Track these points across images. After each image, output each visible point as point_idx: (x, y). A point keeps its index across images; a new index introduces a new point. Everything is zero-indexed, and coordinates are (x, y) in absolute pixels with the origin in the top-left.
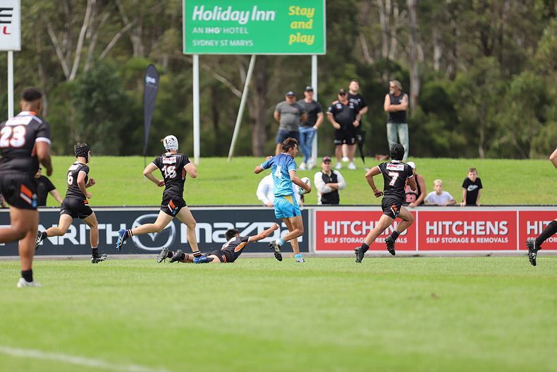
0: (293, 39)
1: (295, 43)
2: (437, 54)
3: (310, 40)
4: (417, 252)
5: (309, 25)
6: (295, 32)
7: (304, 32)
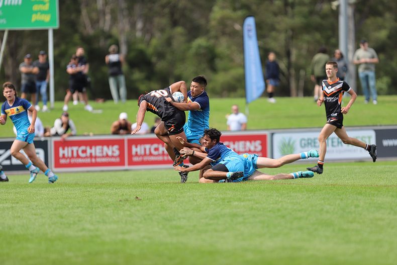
0: (35, 18)
1: (36, 21)
2: (139, 25)
3: (47, 18)
4: (126, 167)
5: (46, 7)
6: (36, 12)
7: (43, 12)
